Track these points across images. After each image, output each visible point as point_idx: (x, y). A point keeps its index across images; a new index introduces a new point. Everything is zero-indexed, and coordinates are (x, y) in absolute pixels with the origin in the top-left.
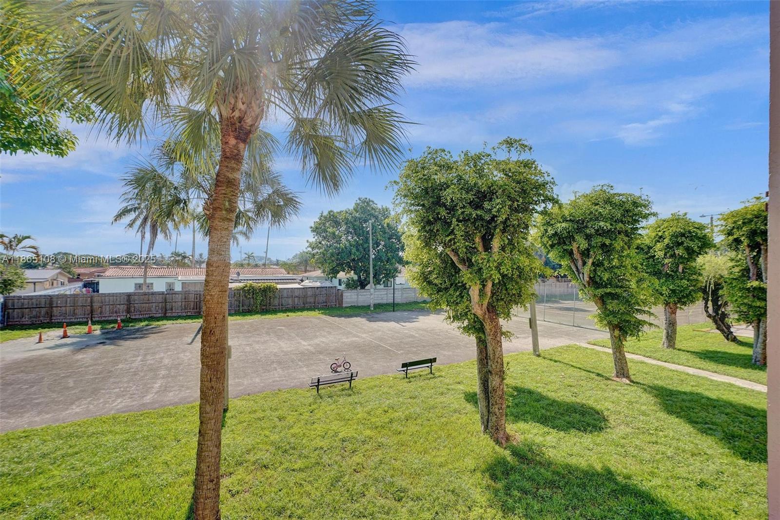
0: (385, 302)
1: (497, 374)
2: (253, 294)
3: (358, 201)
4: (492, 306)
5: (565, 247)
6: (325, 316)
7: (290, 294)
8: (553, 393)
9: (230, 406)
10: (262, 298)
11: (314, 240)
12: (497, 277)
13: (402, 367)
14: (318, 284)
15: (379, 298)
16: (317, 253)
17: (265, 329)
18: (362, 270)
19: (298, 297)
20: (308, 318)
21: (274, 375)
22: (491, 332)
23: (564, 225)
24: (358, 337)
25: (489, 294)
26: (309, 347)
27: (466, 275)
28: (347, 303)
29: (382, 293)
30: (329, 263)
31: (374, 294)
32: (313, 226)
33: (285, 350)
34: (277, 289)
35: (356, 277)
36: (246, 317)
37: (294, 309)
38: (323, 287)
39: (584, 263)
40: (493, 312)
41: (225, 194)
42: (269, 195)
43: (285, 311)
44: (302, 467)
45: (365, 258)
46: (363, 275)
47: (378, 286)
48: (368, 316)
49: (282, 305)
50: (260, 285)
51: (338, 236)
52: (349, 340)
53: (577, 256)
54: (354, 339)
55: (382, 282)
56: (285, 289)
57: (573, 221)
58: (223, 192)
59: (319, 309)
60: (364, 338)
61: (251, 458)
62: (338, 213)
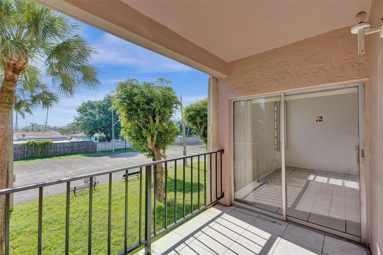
0: (121, 148)
1: (160, 173)
2: (35, 147)
3: (106, 97)
4: (157, 145)
5: (194, 121)
6: (85, 157)
7: (62, 146)
8: (188, 180)
9: (14, 209)
10: (41, 149)
11: (79, 116)
12: (156, 133)
13: (123, 177)
14: (81, 140)
15: (118, 146)
16: (81, 123)
17: (43, 167)
18: (108, 132)
19: (68, 148)
20: (74, 158)
21: (47, 189)
22: (157, 155)
23: (192, 112)
24: (103, 166)
25: (155, 140)
26: (72, 173)
27: (144, 132)
28: (99, 149)
29: (119, 143)
30: (89, 128)
31: (115, 144)
32: (78, 108)
33: (56, 176)
34: (53, 143)
35: (105, 136)
36: (30, 161)
37: (65, 154)
38: (84, 142)
39: (201, 127)
40: (157, 147)
41: (7, 96)
42: (40, 94)
43: (58, 156)
44: (60, 227)
45: (110, 126)
46: (109, 135)
47: (118, 140)
48: (111, 155)
49: (56, 152)
50: (40, 141)
51: (94, 114)
52: (98, 168)
53: (198, 125)
54: (100, 167)
55: (119, 138)
56: (58, 143)
57: (196, 111)
58: (5, 95)
59: (81, 154)
60: (107, 166)
61: (28, 229)
62: (94, 102)
